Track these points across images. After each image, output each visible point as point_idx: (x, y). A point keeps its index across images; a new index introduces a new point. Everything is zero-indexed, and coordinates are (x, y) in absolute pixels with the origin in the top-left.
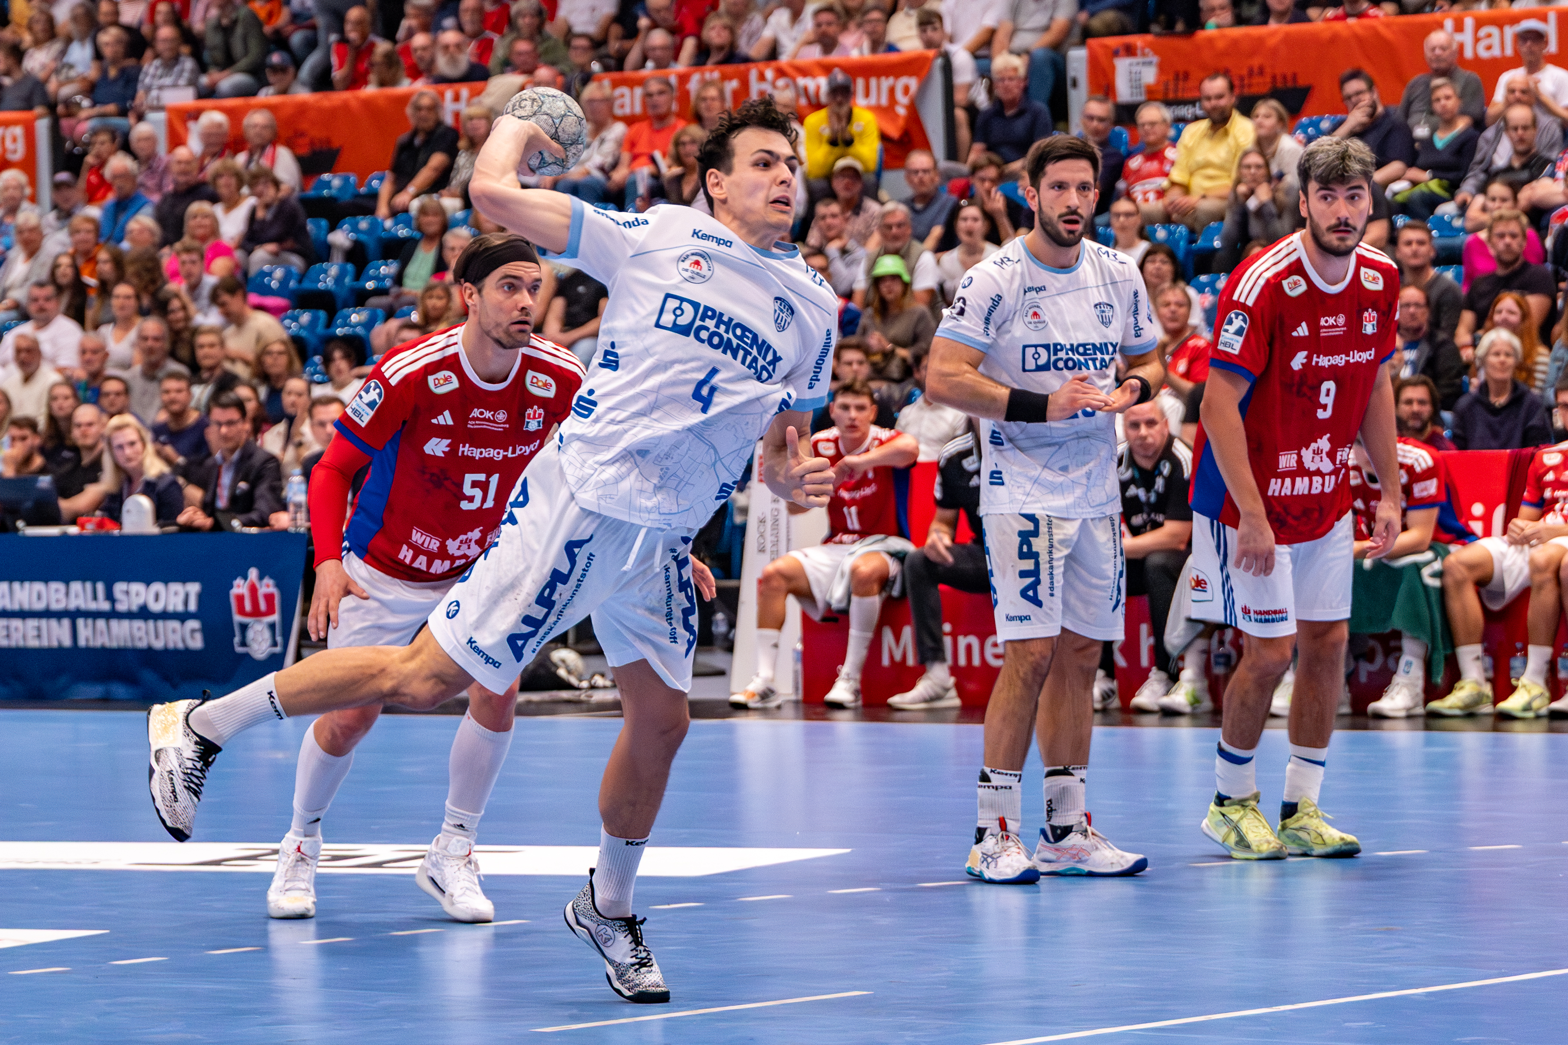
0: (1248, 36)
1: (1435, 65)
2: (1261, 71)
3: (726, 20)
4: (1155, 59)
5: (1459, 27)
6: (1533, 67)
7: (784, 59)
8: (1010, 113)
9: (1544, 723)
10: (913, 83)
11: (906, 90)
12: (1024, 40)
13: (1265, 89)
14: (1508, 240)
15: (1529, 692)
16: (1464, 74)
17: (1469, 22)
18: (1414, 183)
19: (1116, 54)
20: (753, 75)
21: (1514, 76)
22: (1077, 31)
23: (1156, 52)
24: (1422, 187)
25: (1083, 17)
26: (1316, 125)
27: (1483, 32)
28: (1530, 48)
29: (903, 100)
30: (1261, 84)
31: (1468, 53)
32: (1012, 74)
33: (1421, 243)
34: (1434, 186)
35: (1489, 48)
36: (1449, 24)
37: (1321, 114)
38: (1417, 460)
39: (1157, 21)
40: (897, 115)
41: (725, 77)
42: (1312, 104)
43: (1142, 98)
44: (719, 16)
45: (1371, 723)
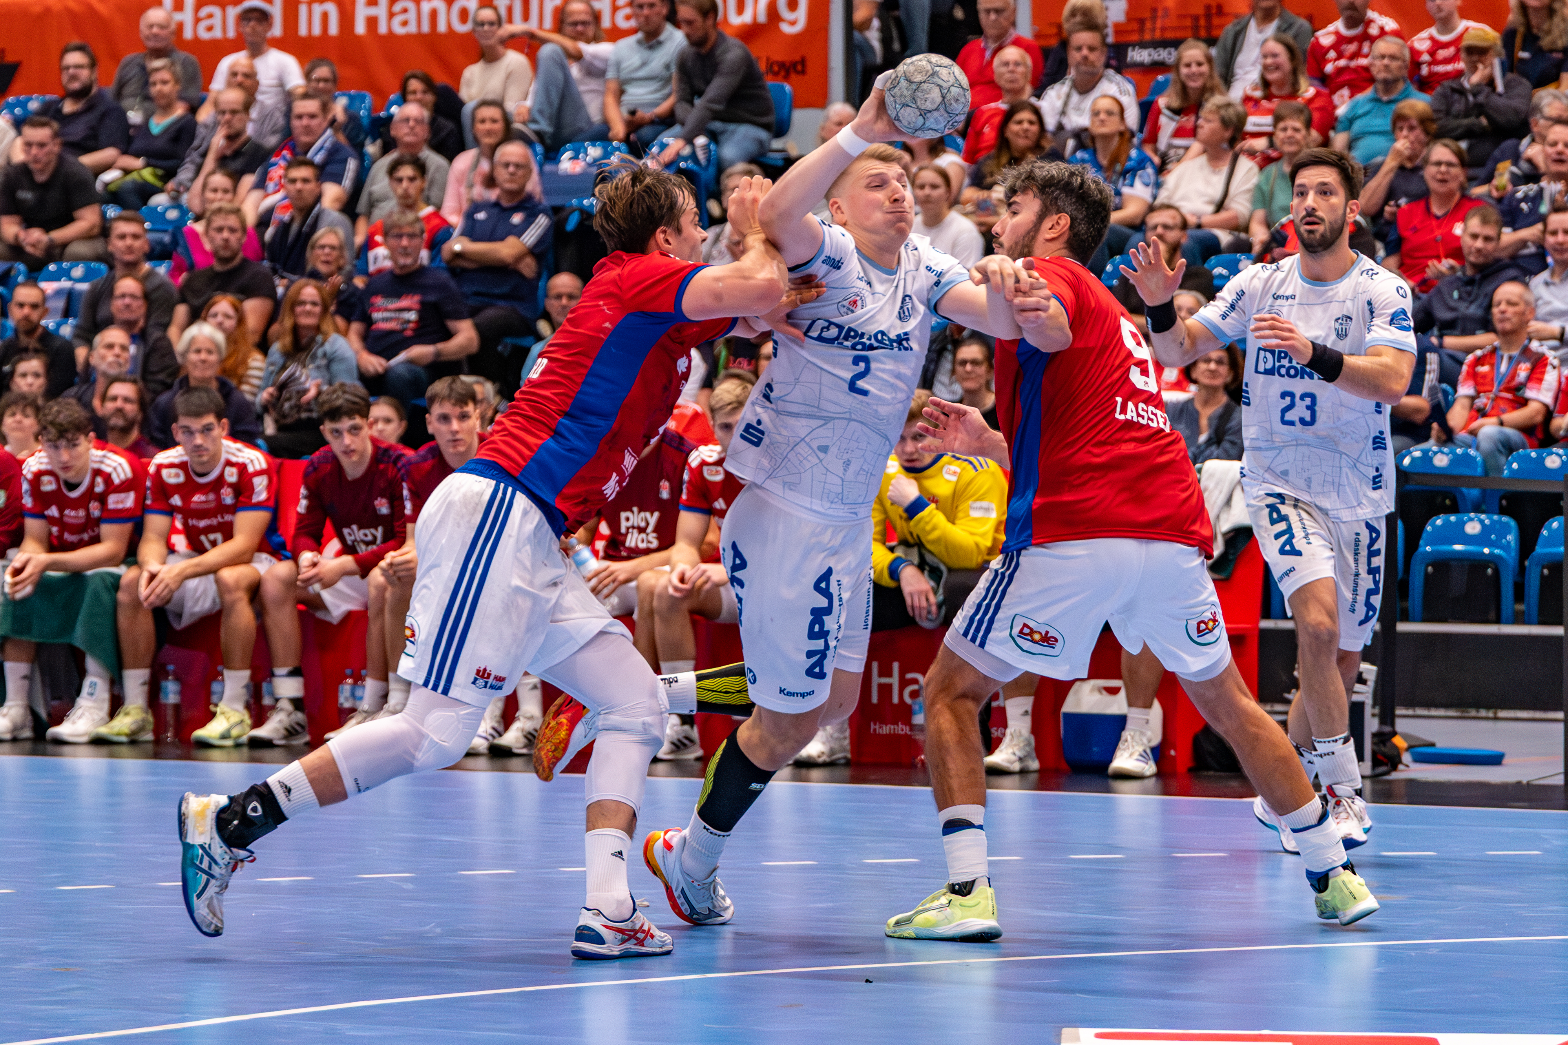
1: (151, 44)
5: (178, 6)
6: (256, 51)
9: (245, 751)
14: (226, 234)
15: (228, 719)
16: (182, 55)
17: (189, 2)
18: (127, 171)
21: (237, 59)
24: (134, 176)
26: (23, 105)
27: (205, 11)
28: (253, 29)
31: (188, 34)
33: (135, 236)
34: (148, 174)
35: (210, 29)
37: (30, 91)
38: (115, 469)
42: (19, 82)
45: (50, 748)
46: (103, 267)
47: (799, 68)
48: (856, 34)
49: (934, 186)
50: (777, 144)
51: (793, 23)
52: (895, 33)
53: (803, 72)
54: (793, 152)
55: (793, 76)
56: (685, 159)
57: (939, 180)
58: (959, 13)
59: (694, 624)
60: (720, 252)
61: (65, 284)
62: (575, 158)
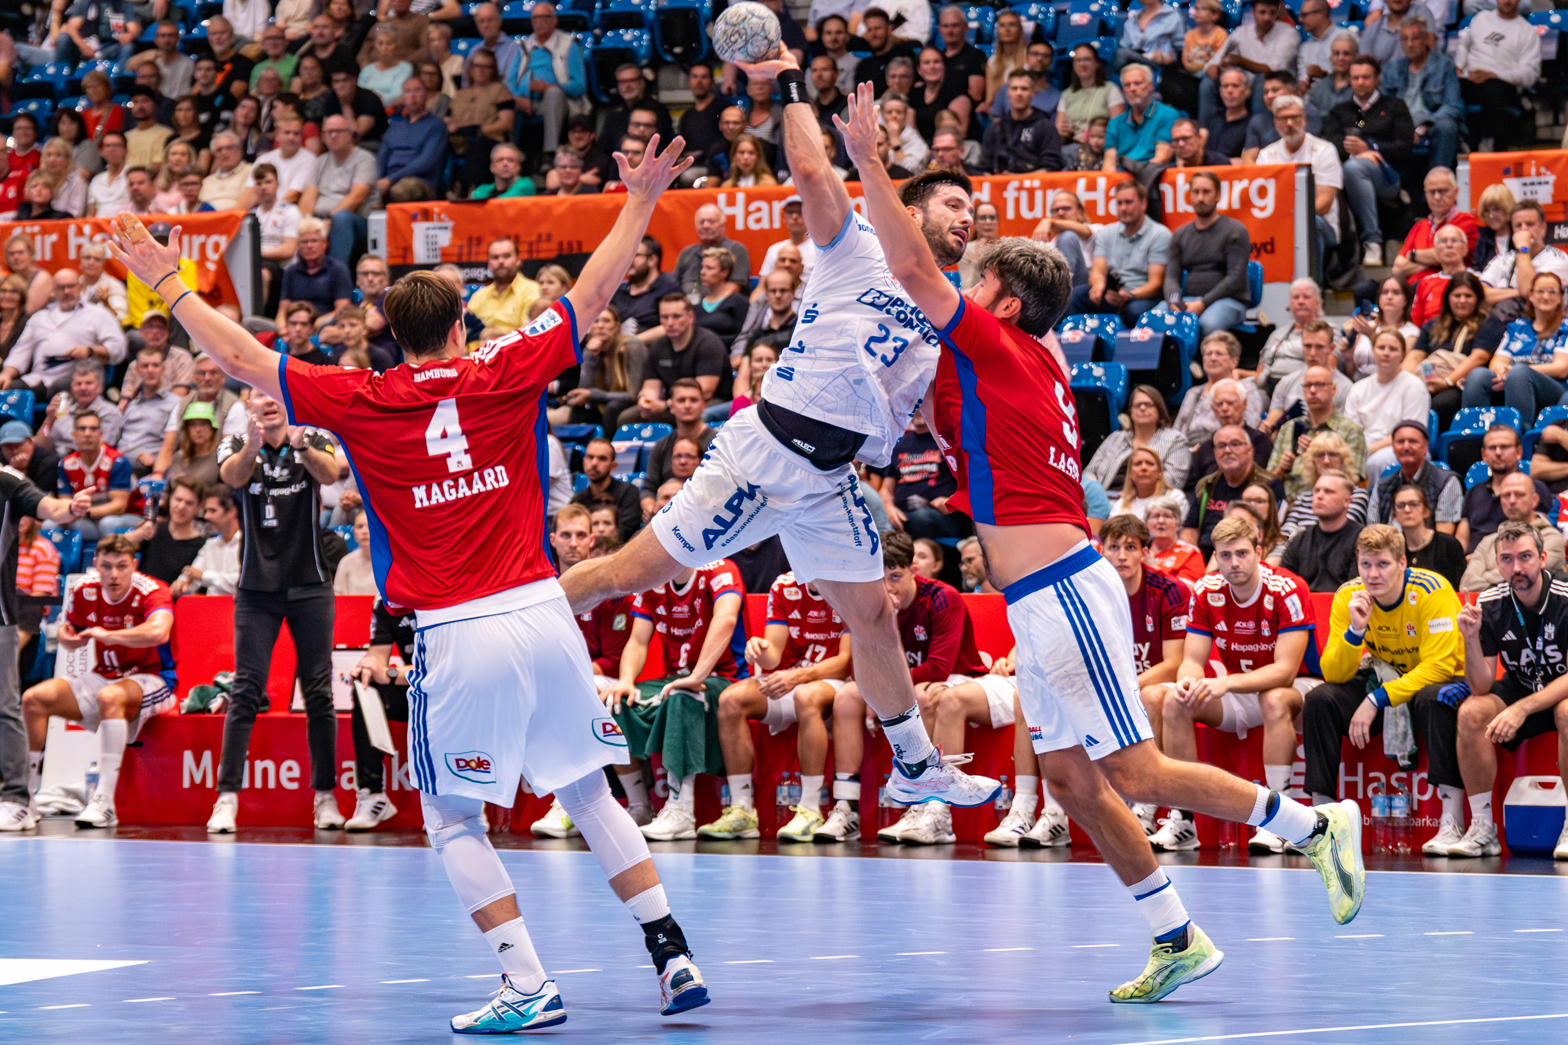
0: (536, 204)
1: (705, 236)
2: (549, 238)
3: (48, 178)
4: (450, 224)
5: (731, 202)
6: (799, 238)
7: (102, 215)
8: (312, 272)
10: (223, 241)
11: (217, 246)
12: (327, 204)
13: (553, 255)
15: (807, 818)
16: (734, 244)
17: (740, 197)
19: (414, 218)
20: (72, 230)
21: (783, 247)
22: (377, 195)
23: (452, 218)
25: (384, 183)
27: (753, 206)
28: (796, 220)
29: (213, 256)
30: (547, 250)
31: (740, 225)
32: (315, 237)
33: (694, 400)
35: (758, 221)
36: (722, 198)
39: (452, 188)
40: (208, 271)
41: (44, 232)
43: (438, 260)
44: (39, 174)
46: (669, 428)
47: (1269, 247)
48: (1318, 217)
49: (1393, 349)
50: (1251, 314)
51: (1262, 209)
52: (1352, 217)
53: (1272, 251)
54: (1265, 321)
55: (1264, 254)
56: (1171, 328)
57: (1397, 344)
58: (1406, 198)
59: (1197, 731)
60: (1202, 410)
61: (636, 443)
62: (1075, 328)
